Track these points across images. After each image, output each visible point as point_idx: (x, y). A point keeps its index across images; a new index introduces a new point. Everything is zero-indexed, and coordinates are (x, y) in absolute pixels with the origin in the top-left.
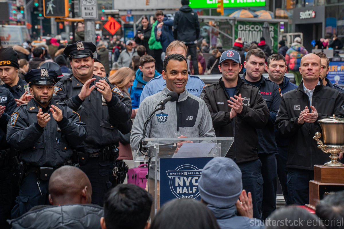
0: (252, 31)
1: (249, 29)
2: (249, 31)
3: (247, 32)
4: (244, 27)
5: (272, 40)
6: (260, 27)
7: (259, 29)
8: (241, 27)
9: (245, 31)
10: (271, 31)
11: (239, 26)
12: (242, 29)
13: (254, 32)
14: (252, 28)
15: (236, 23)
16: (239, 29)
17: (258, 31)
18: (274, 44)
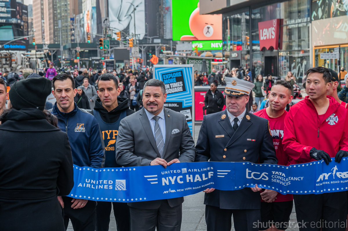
0: (197, 64)
1: (195, 62)
2: (195, 63)
3: (194, 64)
4: (192, 61)
5: (208, 68)
6: (201, 61)
7: (200, 62)
8: (190, 61)
9: (193, 63)
10: (207, 63)
11: (190, 60)
12: (191, 62)
13: (198, 64)
14: (197, 62)
15: (188, 59)
16: (190, 62)
17: (200, 64)
18: (209, 70)
